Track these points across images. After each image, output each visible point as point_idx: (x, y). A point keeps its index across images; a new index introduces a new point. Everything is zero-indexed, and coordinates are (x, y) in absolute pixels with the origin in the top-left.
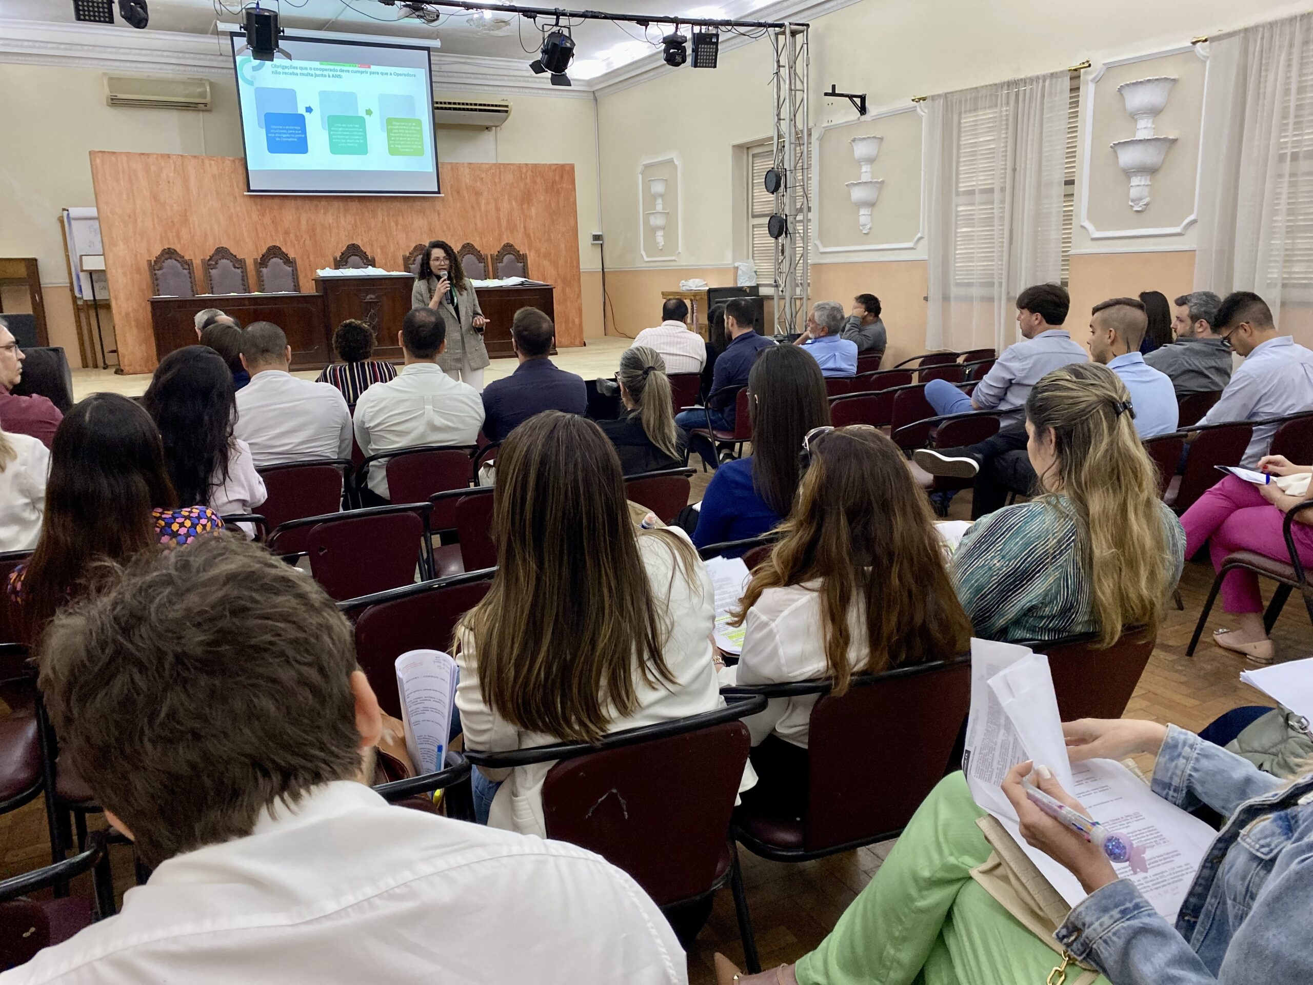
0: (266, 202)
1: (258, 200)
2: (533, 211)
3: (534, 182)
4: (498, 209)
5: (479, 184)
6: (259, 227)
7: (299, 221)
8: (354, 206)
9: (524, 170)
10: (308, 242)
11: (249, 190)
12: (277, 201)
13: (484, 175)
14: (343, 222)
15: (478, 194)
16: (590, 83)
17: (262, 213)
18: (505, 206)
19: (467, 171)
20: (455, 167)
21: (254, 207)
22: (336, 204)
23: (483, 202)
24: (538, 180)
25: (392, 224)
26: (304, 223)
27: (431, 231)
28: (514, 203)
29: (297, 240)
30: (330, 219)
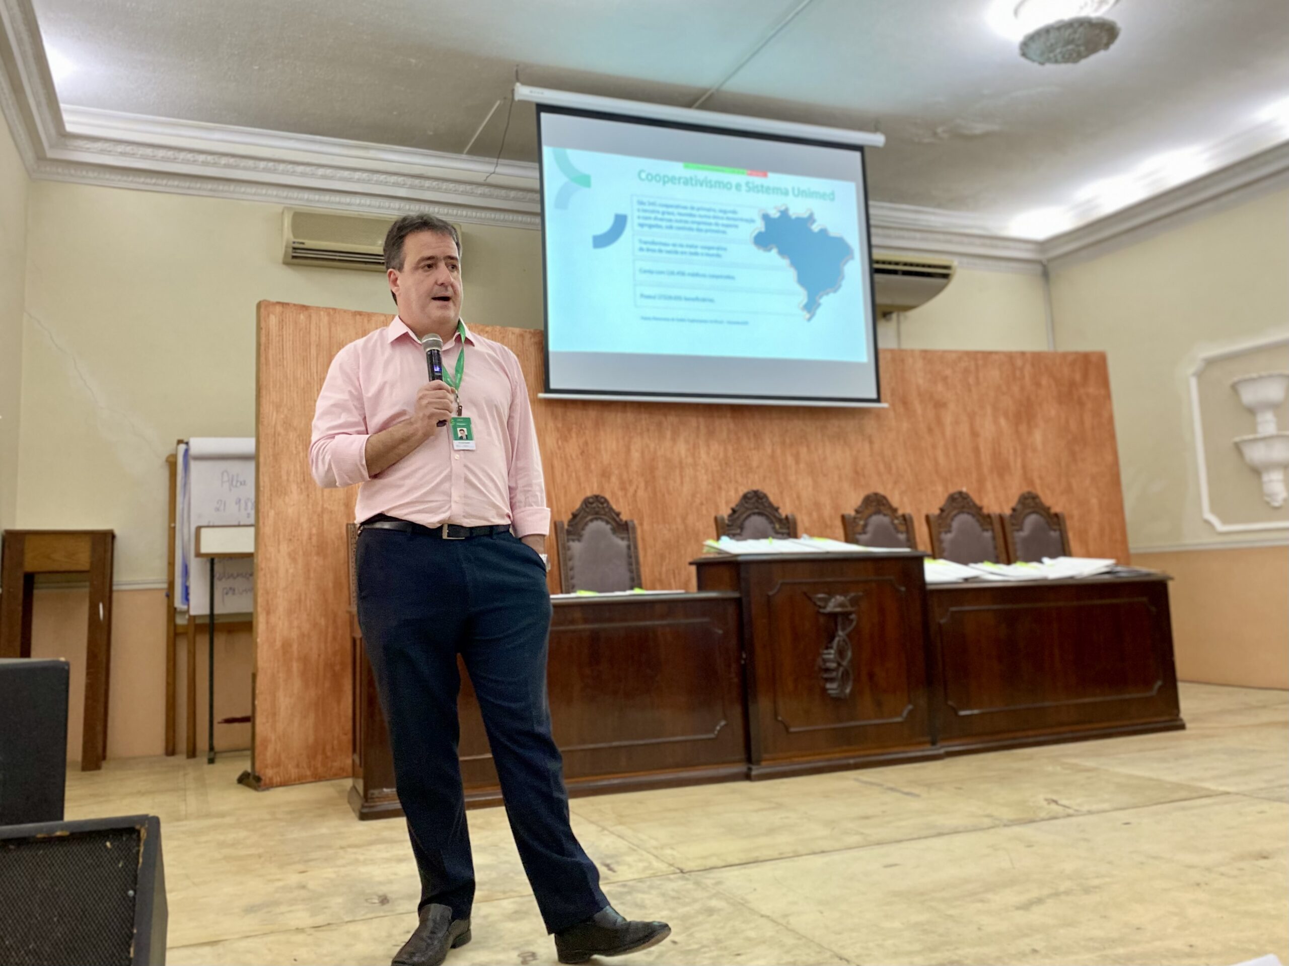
0: (573, 415)
1: (559, 411)
2: (1038, 437)
3: (1038, 385)
4: (975, 434)
5: (940, 387)
6: (556, 463)
7: (628, 451)
8: (725, 426)
9: (1019, 363)
10: (641, 493)
11: (548, 390)
12: (592, 413)
13: (948, 372)
14: (703, 455)
15: (939, 405)
16: (1043, 245)
17: (564, 438)
18: (987, 428)
19: (920, 364)
20: (899, 356)
21: (551, 424)
22: (693, 421)
23: (948, 419)
24: (1044, 381)
25: (790, 460)
26: (636, 455)
27: (858, 474)
28: (1003, 421)
29: (624, 489)
30: (682, 448)
